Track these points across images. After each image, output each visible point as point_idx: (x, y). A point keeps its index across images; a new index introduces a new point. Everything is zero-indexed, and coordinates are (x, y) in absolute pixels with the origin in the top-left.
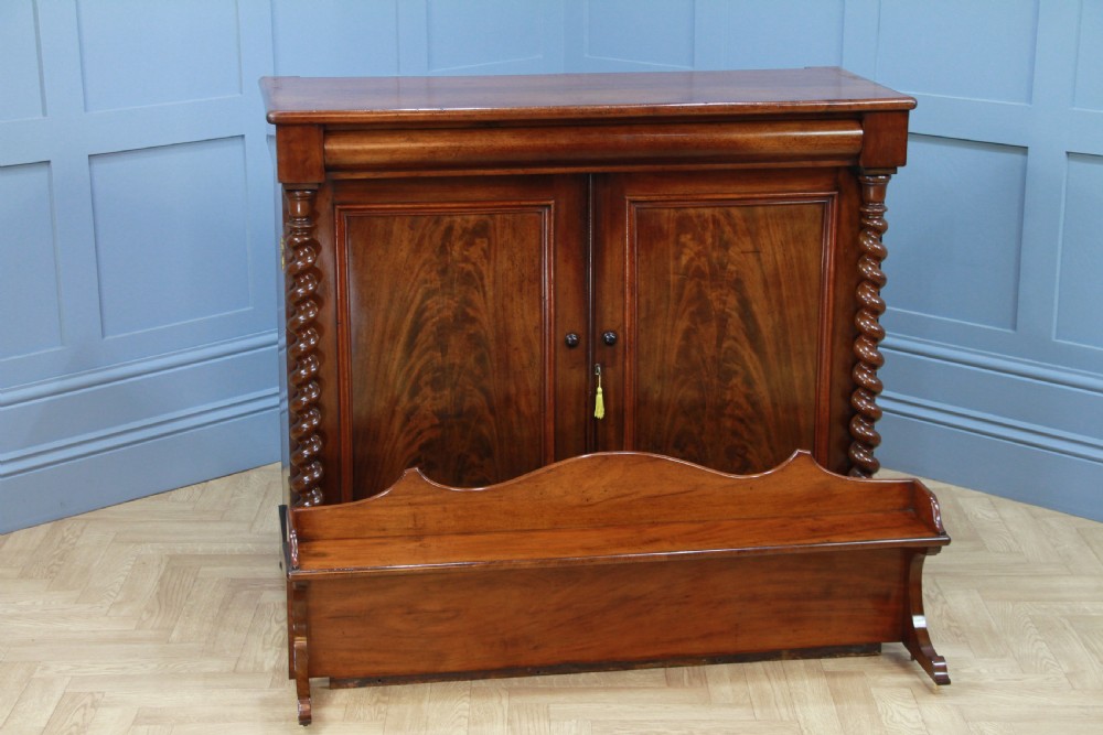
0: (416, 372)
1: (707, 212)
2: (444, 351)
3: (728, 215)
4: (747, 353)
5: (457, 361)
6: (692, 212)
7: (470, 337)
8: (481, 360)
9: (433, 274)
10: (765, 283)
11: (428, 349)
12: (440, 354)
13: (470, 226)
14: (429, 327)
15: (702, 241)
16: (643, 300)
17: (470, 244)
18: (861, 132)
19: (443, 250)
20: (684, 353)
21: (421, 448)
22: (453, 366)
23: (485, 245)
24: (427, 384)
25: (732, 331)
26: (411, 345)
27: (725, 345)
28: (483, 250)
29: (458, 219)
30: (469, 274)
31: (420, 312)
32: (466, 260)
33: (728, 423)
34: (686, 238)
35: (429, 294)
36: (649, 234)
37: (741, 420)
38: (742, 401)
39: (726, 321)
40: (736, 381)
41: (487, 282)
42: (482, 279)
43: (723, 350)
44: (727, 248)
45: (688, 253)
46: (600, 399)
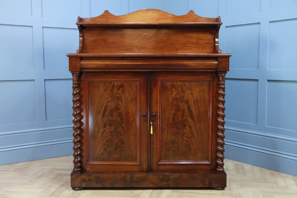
0: (105, 121)
1: (179, 83)
2: (112, 116)
3: (185, 84)
4: (190, 120)
5: (116, 119)
6: (175, 83)
7: (119, 113)
8: (121, 119)
9: (110, 96)
10: (194, 101)
11: (108, 116)
12: (111, 117)
13: (119, 85)
14: (108, 110)
15: (178, 90)
16: (163, 105)
17: (119, 89)
18: (217, 63)
19: (112, 91)
20: (173, 119)
21: (106, 141)
22: (114, 120)
23: (123, 90)
24: (108, 125)
25: (186, 114)
26: (104, 114)
28: (122, 91)
29: (116, 83)
30: (118, 97)
31: (106, 106)
32: (118, 93)
33: (185, 138)
34: (173, 90)
35: (108, 102)
36: (164, 88)
37: (189, 138)
38: (189, 132)
39: (184, 111)
40: (187, 127)
41: (123, 99)
42: (122, 98)
43: (184, 119)
44: (184, 93)
45: (174, 93)
46: (152, 129)
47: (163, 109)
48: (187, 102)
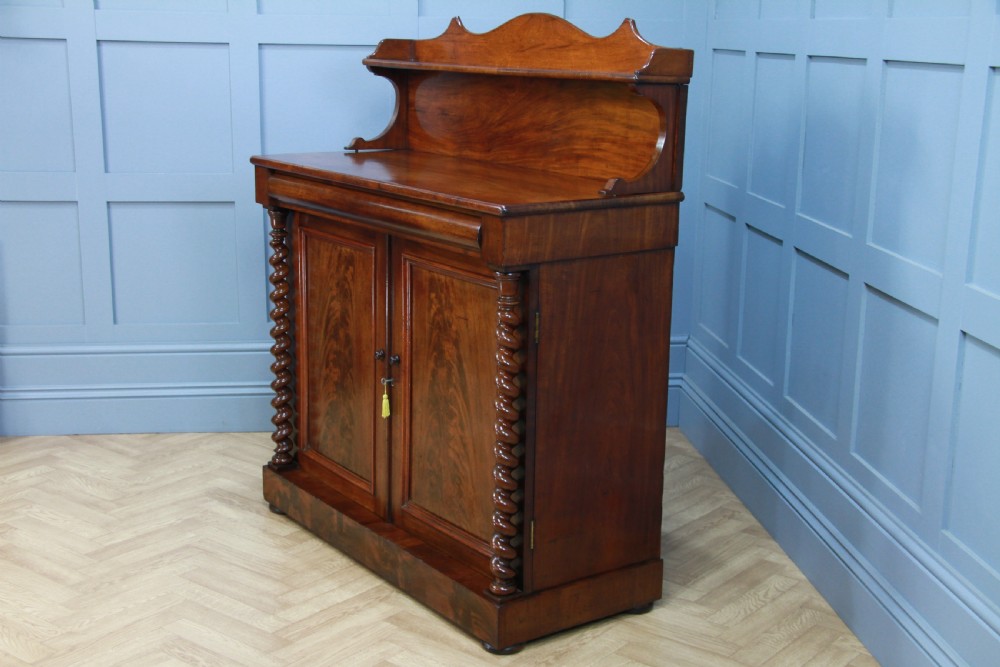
0: (328, 350)
1: (443, 278)
2: (337, 341)
3: (452, 283)
4: (460, 400)
5: (342, 350)
6: (436, 275)
7: (346, 335)
8: (350, 353)
9: (335, 284)
10: (470, 346)
11: (332, 337)
12: (336, 343)
13: (347, 256)
14: (332, 322)
15: (440, 302)
16: (414, 337)
17: (347, 268)
19: (338, 269)
20: (432, 387)
22: (340, 353)
23: (353, 270)
24: (331, 361)
25: (454, 380)
28: (352, 274)
29: (343, 249)
30: (346, 290)
31: (329, 311)
33: (452, 454)
34: (433, 295)
35: (333, 298)
36: (417, 287)
40: (455, 421)
41: (353, 297)
42: (351, 295)
43: (449, 393)
44: (452, 311)
45: (434, 308)
46: (385, 402)
47: (414, 350)
48: (456, 343)
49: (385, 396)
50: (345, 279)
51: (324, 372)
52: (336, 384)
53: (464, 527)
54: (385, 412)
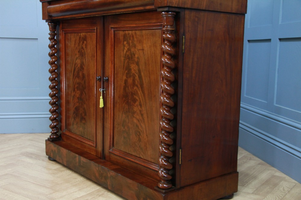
0: (74, 83)
1: (130, 32)
3: (136, 34)
4: (140, 93)
7: (83, 74)
8: (85, 82)
9: (77, 52)
10: (145, 63)
11: (76, 77)
12: (78, 79)
13: (83, 36)
14: (76, 70)
15: (129, 45)
17: (83, 42)
19: (79, 44)
20: (125, 89)
21: (75, 109)
22: (80, 83)
23: (86, 43)
24: (76, 88)
25: (136, 83)
26: (74, 75)
27: (134, 88)
28: (85, 45)
29: (81, 34)
30: (83, 53)
31: (75, 65)
33: (135, 121)
34: (125, 43)
35: (77, 59)
36: (117, 41)
37: (139, 121)
38: (139, 112)
39: (135, 78)
40: (137, 103)
42: (85, 55)
43: (134, 90)
44: (135, 48)
45: (126, 49)
46: (101, 100)
47: (116, 72)
48: (138, 64)
49: (101, 97)
50: (82, 48)
51: (73, 94)
52: (78, 98)
53: (142, 157)
54: (101, 105)
